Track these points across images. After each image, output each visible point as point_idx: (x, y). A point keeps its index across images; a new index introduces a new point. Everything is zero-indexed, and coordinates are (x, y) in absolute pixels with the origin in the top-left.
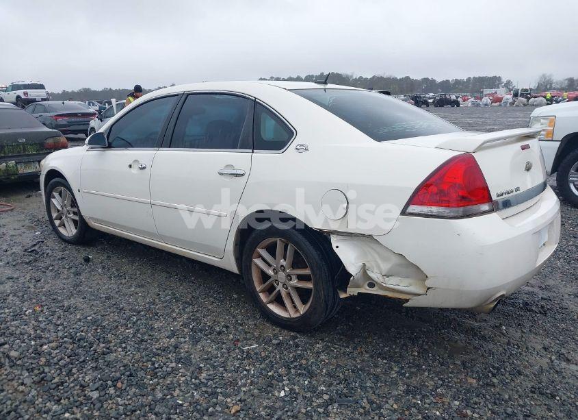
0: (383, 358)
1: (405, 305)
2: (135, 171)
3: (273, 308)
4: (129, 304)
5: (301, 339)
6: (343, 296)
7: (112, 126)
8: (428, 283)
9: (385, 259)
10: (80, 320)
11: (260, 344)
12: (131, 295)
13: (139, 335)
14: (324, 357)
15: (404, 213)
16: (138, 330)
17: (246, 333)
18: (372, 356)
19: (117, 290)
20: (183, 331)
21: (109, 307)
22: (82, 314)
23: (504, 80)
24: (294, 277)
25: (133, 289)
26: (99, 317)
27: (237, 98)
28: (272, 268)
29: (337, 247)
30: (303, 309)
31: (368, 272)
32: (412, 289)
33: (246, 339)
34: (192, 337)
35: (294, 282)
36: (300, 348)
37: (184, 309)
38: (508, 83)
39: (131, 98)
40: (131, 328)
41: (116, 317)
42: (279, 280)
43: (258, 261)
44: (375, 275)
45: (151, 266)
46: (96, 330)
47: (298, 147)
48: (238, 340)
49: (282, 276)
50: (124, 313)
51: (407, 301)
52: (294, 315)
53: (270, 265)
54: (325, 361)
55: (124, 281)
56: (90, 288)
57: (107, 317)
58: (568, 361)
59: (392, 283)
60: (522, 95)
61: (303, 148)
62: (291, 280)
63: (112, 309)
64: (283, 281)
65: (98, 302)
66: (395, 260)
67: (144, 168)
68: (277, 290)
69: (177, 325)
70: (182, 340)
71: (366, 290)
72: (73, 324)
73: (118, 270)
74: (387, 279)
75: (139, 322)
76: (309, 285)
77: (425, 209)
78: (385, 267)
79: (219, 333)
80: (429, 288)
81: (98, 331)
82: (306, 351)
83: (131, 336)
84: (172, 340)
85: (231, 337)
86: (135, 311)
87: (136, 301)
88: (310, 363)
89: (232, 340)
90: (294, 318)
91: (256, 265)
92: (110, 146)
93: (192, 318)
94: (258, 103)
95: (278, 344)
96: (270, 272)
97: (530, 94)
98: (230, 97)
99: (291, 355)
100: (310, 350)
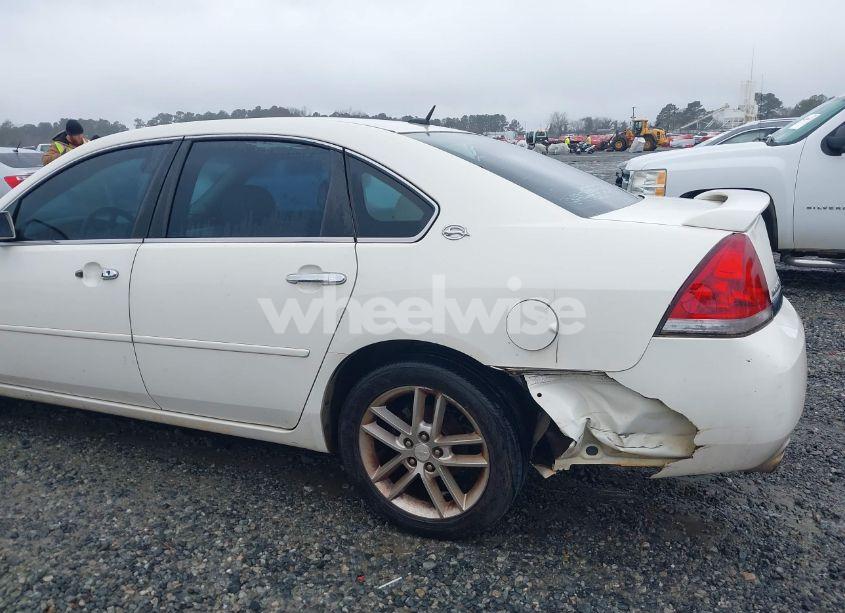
0: (610, 563)
1: (654, 476)
2: (91, 282)
3: (405, 505)
4: (116, 533)
5: (465, 553)
6: (547, 474)
7: (21, 200)
8: (698, 440)
9: (621, 408)
10: (28, 587)
11: (403, 574)
12: (112, 515)
13: (170, 597)
14: (520, 579)
15: (659, 332)
16: (164, 586)
17: (368, 557)
18: (590, 562)
19: (78, 509)
20: (253, 573)
21: (79, 548)
22: (29, 573)
23: (509, 120)
24: (446, 450)
25: (109, 502)
26: (68, 573)
27: (304, 147)
28: (402, 437)
29: (539, 395)
30: (466, 503)
31: (594, 432)
32: (664, 451)
33: (373, 568)
34: (274, 582)
35: (448, 459)
36: (475, 570)
37: (231, 528)
38: (514, 125)
39: (60, 147)
40: (146, 585)
41: (105, 568)
42: (418, 456)
43: (372, 429)
44: (603, 435)
45: (120, 450)
46: (75, 601)
47: (449, 231)
48: (361, 574)
49: (422, 450)
50: (118, 556)
51: (659, 469)
52: (450, 513)
53: (396, 433)
54: (527, 586)
55: (81, 489)
56: (18, 512)
57: (84, 570)
58: (836, 518)
59: (635, 444)
60: (537, 140)
61: (455, 233)
62: (441, 454)
63: (86, 551)
64: (426, 458)
65: (48, 540)
66: (642, 407)
67: (115, 277)
68: (415, 473)
69: (234, 560)
70: (260, 590)
71: (585, 459)
72: (18, 599)
73: (58, 467)
74: (625, 440)
75: (157, 570)
76: (480, 461)
77: (692, 324)
78: (623, 421)
79: (321, 566)
80: (697, 447)
81: (82, 603)
82: (487, 573)
83: (155, 602)
84: (242, 594)
85: (345, 569)
86: (135, 545)
87: (128, 524)
88: (506, 594)
89: (350, 575)
90: (448, 519)
91: (367, 434)
92: (21, 238)
93: (254, 543)
94: (349, 155)
95: (435, 570)
96: (398, 445)
97: (547, 138)
98: (288, 145)
99: (469, 586)
100: (493, 569)
